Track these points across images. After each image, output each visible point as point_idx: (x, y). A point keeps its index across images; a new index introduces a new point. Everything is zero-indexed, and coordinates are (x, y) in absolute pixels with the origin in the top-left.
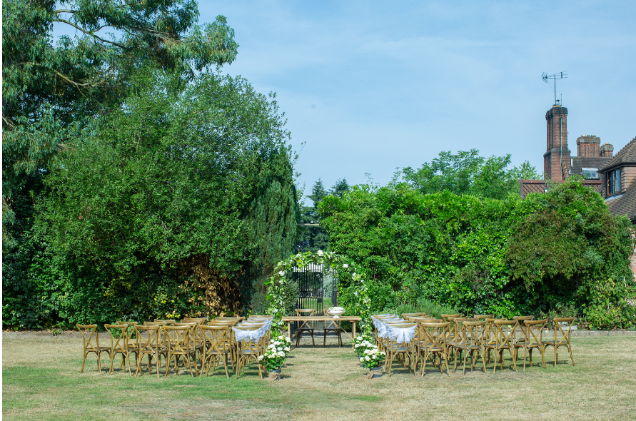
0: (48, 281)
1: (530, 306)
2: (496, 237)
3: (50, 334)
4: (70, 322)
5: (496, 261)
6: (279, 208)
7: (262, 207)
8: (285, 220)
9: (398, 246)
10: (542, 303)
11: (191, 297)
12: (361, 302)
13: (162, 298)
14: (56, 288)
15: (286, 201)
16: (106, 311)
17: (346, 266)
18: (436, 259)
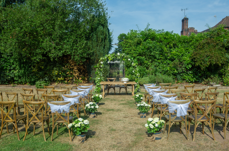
0: (9, 65)
1: (199, 76)
2: (187, 50)
3: (11, 86)
4: (19, 81)
5: (187, 59)
6: (102, 37)
7: (95, 36)
8: (104, 41)
9: (148, 53)
10: (205, 75)
11: (68, 72)
12: (136, 75)
13: (56, 72)
14: (13, 68)
15: (105, 34)
16: (34, 77)
17: (129, 59)
18: (163, 58)
